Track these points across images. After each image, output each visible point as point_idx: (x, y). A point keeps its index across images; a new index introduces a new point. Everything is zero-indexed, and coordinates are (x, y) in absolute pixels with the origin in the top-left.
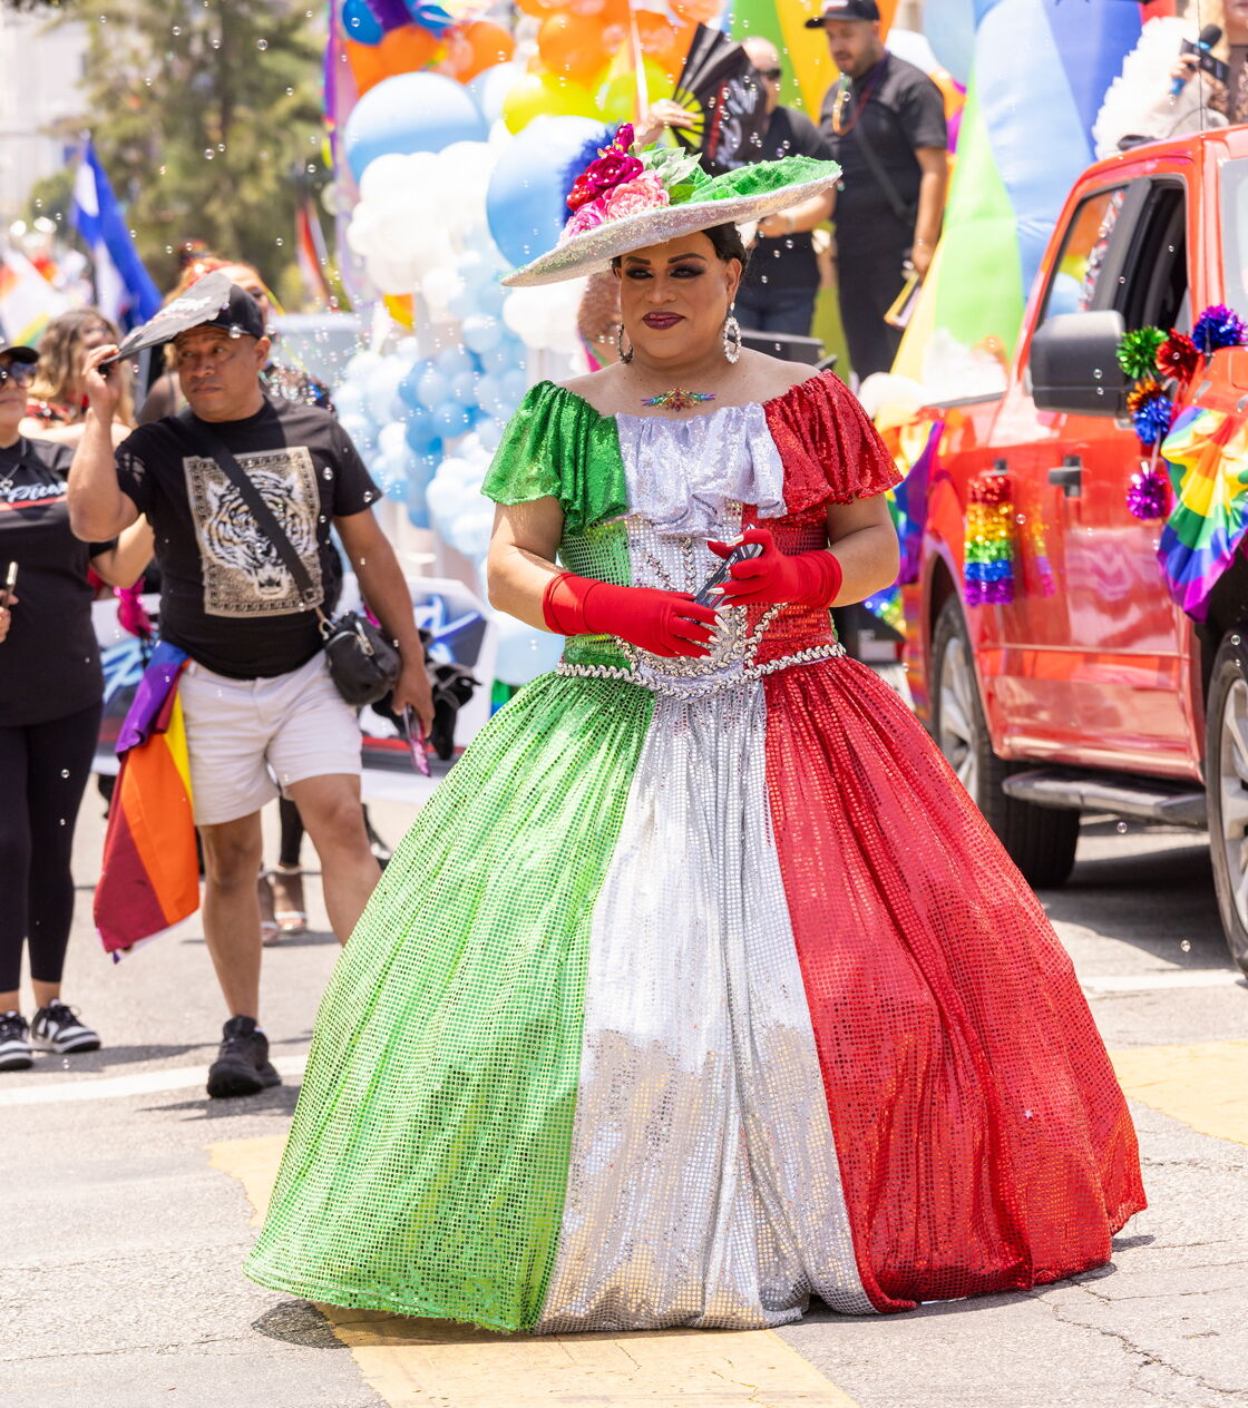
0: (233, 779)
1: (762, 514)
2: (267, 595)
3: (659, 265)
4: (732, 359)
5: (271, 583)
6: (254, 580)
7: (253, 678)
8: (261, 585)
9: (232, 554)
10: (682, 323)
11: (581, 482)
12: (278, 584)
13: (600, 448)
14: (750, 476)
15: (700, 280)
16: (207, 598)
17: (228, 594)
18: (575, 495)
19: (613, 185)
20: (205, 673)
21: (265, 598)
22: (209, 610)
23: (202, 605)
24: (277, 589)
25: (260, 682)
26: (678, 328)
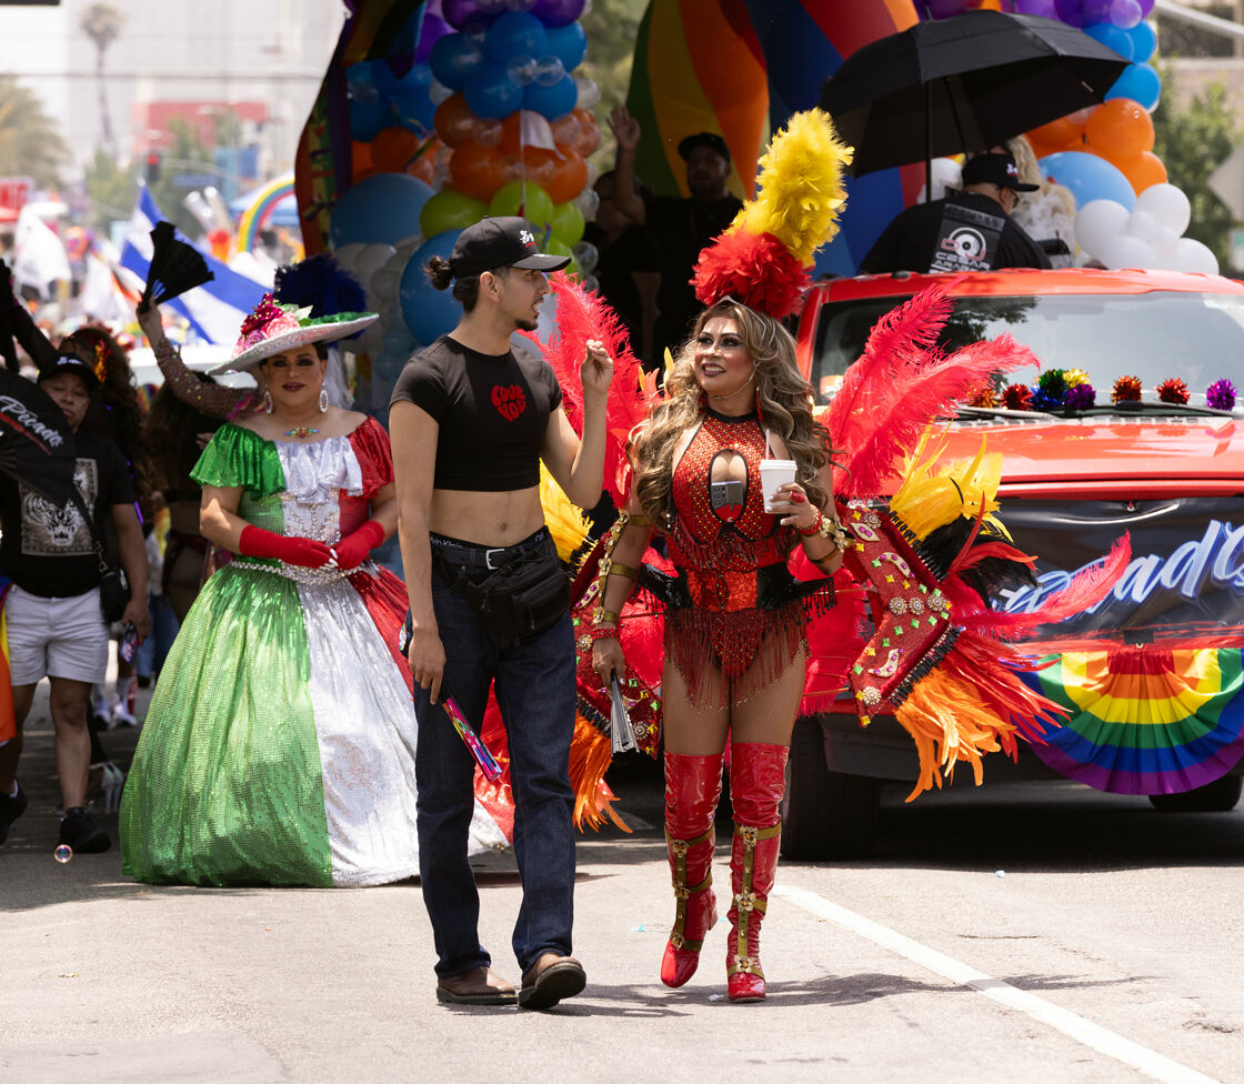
0: (25, 659)
1: (350, 494)
2: (58, 542)
3: (292, 359)
4: (323, 410)
5: (62, 535)
6: (51, 533)
7: (50, 597)
8: (56, 537)
9: (40, 517)
10: (304, 388)
11: (259, 475)
12: (67, 537)
13: (268, 455)
14: (345, 474)
15: (312, 367)
16: (23, 544)
17: (35, 541)
18: (255, 482)
19: (270, 320)
20: (21, 593)
21: (58, 544)
22: (24, 551)
23: (20, 550)
24: (65, 540)
25: (54, 600)
26: (302, 391)
